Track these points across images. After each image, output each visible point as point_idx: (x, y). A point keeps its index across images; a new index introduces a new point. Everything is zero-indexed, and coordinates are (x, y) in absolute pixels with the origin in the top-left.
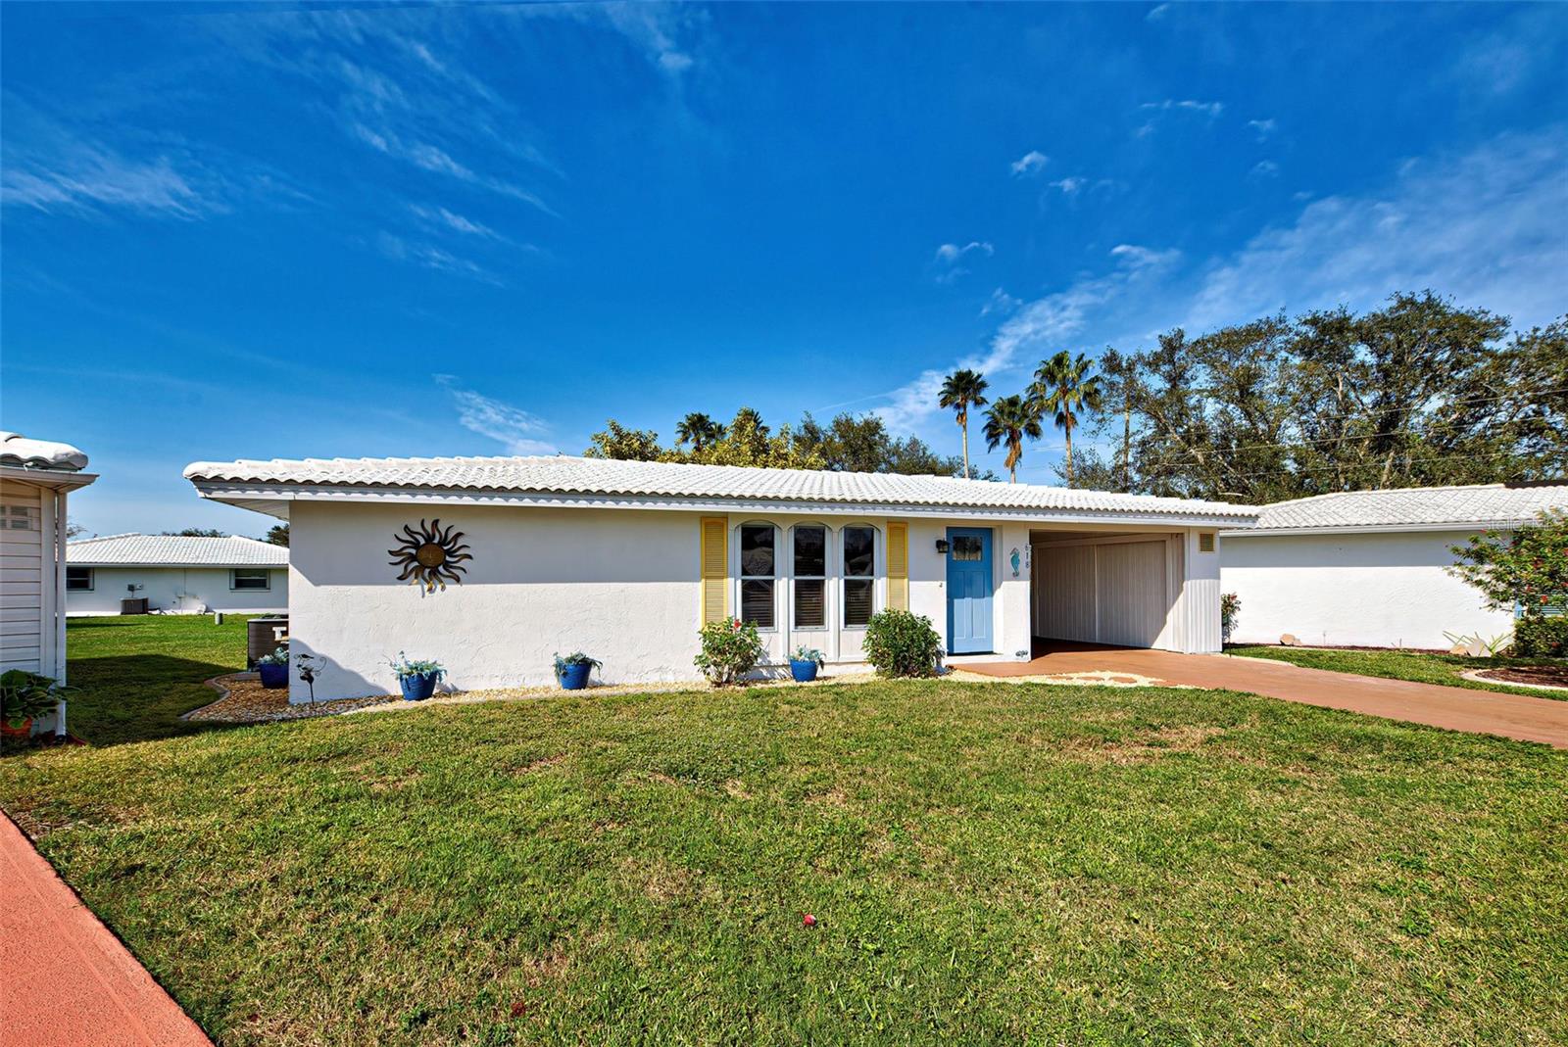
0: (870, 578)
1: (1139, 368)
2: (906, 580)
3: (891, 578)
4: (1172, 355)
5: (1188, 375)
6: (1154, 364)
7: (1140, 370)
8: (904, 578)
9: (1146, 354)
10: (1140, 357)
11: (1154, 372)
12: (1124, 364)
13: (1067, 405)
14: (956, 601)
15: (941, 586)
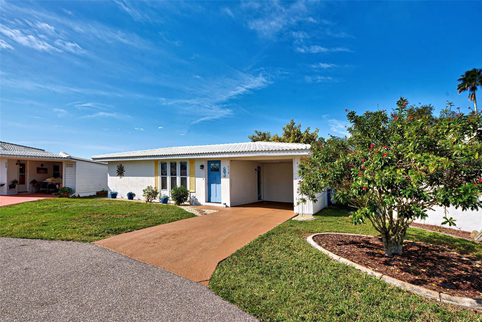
0: (186, 177)
2: (194, 177)
3: (190, 177)
14: (212, 185)
15: (203, 179)
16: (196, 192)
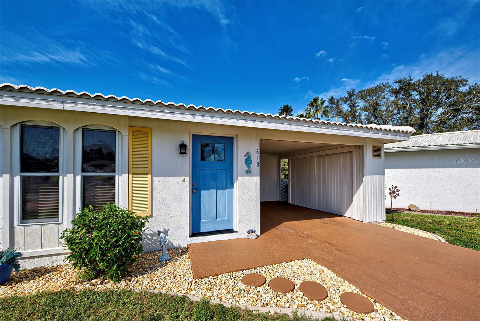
1: (341, 102)
2: (150, 176)
3: (133, 174)
4: (351, 97)
5: (356, 105)
6: (345, 101)
7: (341, 103)
8: (147, 174)
9: (343, 97)
10: (341, 99)
11: (345, 103)
12: (336, 101)
13: (317, 115)
14: (202, 192)
15: (184, 181)
16: (154, 215)
